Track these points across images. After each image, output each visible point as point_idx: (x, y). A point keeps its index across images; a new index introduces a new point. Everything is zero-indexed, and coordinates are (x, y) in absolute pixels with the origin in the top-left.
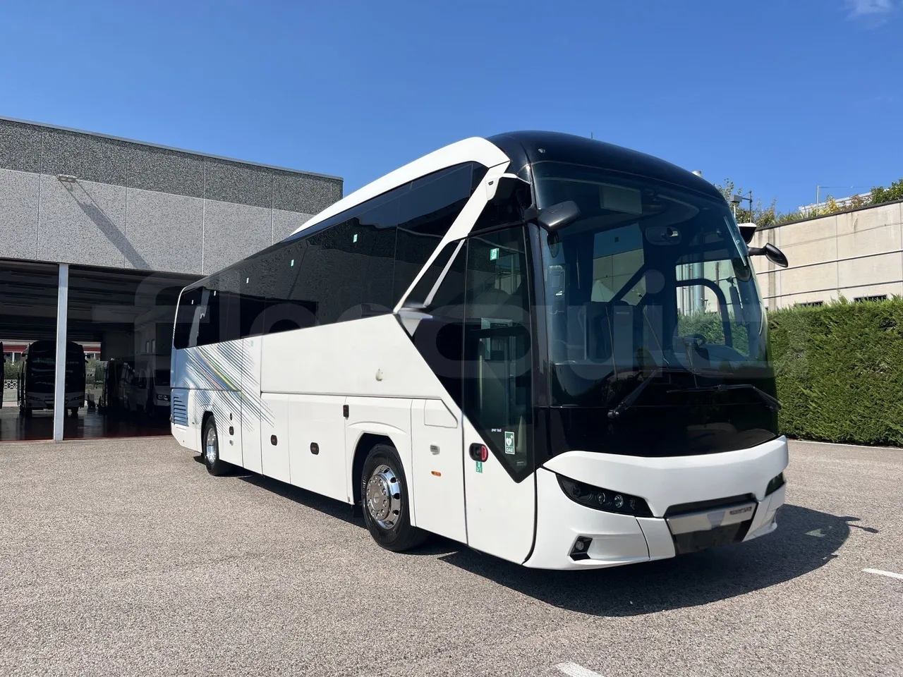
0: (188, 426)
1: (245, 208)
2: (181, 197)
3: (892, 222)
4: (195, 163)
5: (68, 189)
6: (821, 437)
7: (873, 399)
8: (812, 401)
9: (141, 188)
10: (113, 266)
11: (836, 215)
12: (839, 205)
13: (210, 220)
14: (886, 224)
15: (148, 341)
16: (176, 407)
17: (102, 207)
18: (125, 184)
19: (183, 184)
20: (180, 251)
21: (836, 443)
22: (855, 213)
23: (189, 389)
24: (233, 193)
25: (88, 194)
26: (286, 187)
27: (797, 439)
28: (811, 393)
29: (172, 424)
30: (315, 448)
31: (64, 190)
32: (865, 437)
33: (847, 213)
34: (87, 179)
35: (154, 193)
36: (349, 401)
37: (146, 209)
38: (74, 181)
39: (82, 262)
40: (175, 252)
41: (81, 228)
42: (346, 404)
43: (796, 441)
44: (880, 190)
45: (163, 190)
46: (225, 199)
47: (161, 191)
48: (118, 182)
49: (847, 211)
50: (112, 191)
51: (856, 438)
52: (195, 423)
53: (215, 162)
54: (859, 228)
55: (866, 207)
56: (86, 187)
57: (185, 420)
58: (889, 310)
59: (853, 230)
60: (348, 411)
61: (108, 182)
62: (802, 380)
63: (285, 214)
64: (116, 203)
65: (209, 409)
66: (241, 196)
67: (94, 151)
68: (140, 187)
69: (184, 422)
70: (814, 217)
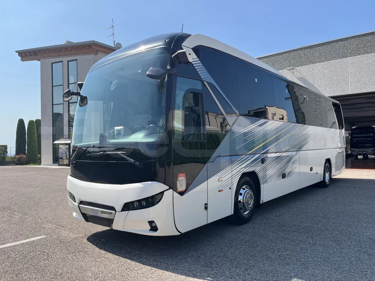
4: (343, 42)
5: (292, 73)
13: (353, 66)
17: (304, 76)
18: (313, 63)
19: (338, 54)
24: (364, 50)
25: (299, 72)
31: (291, 73)
34: (298, 66)
35: (325, 63)
37: (322, 71)
38: (293, 69)
40: (335, 86)
45: (329, 60)
46: (359, 54)
47: (327, 61)
48: (310, 63)
50: (308, 68)
53: (353, 38)
56: (298, 70)
61: (306, 65)
64: (310, 72)
68: (319, 62)
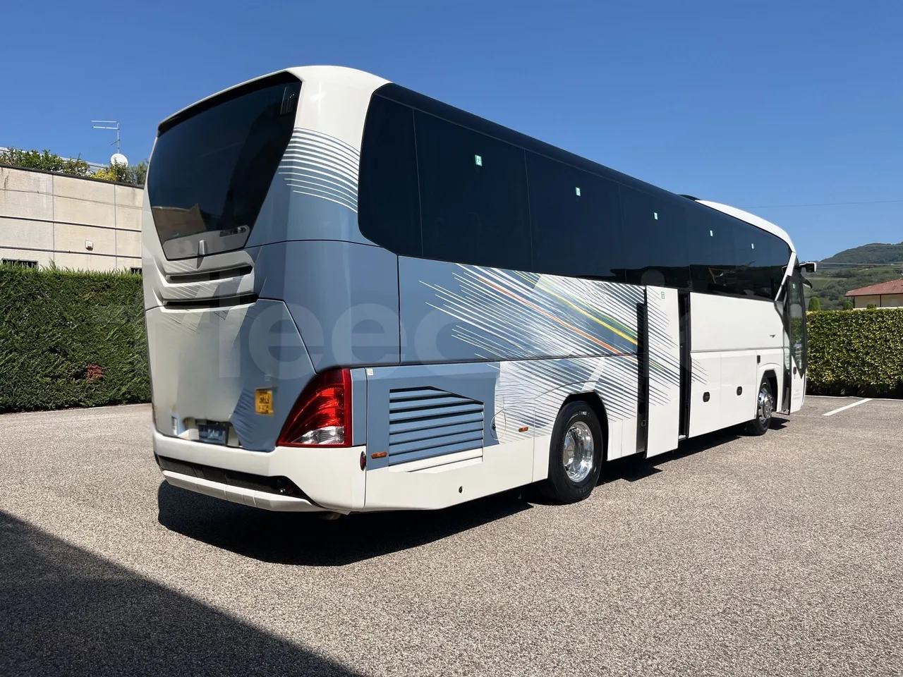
3: (45, 191)
14: (39, 191)
42: (759, 355)
52: (532, 426)
54: (10, 186)
55: (16, 167)
60: (760, 359)
65: (588, 388)
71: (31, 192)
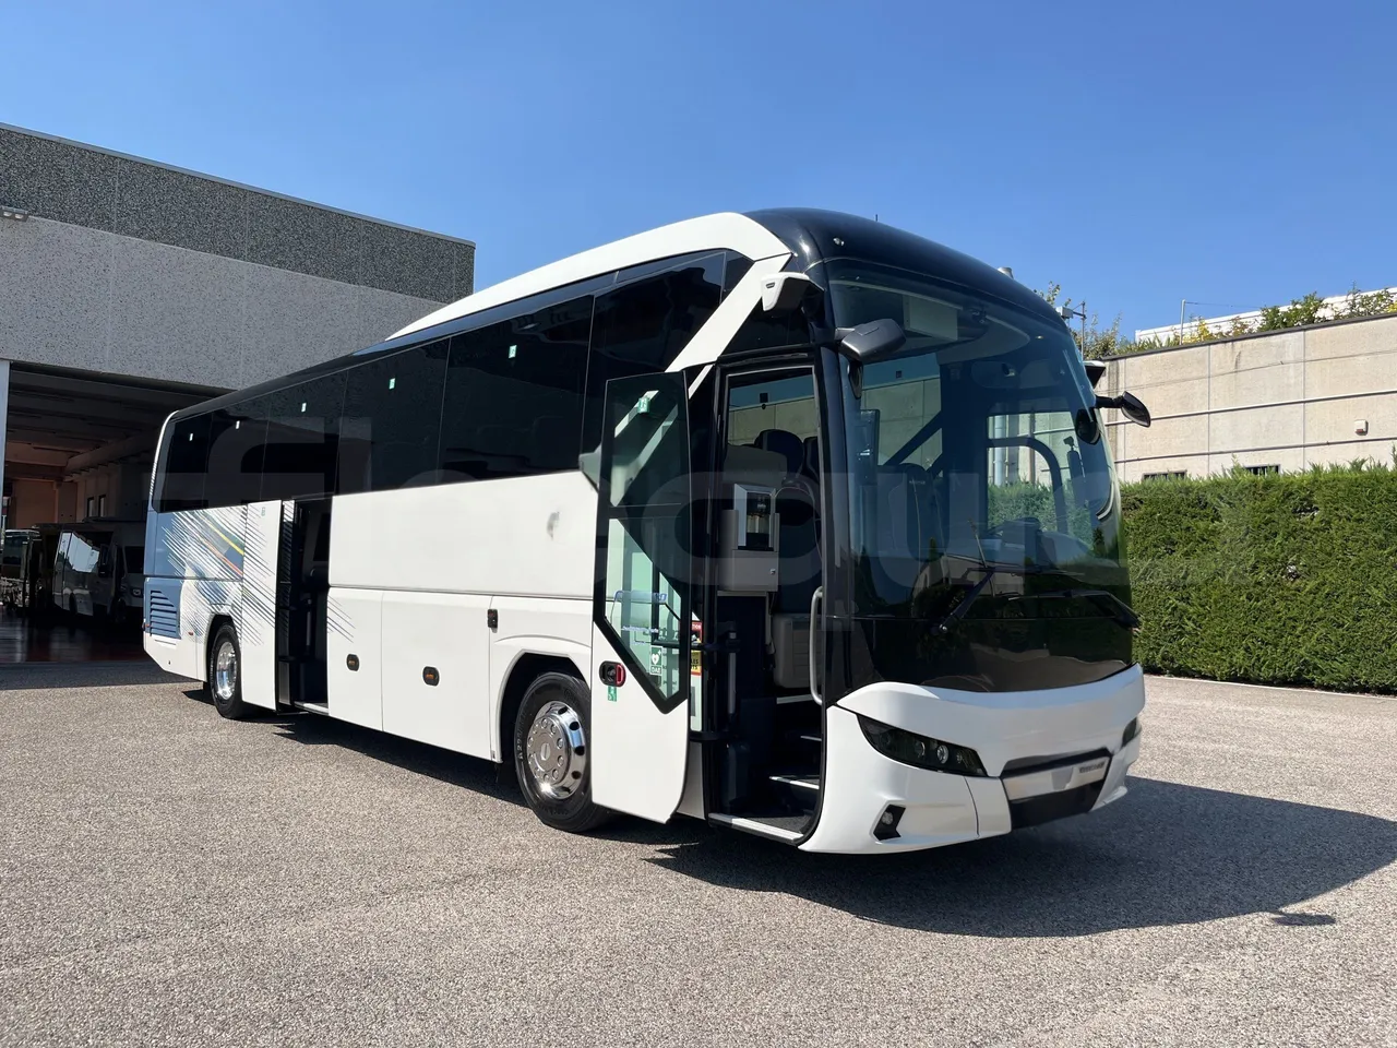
0: (180, 638)
1: (314, 281)
2: (208, 257)
3: (1292, 358)
4: (233, 201)
6: (1200, 672)
7: (1280, 618)
8: (1189, 619)
9: (139, 237)
10: (88, 368)
11: (1210, 344)
12: (1213, 330)
14: (1283, 360)
15: (92, 498)
16: (154, 606)
17: (70, 266)
18: (112, 229)
19: (212, 236)
20: (205, 349)
21: (1222, 681)
22: (1238, 344)
23: (183, 578)
24: (296, 256)
25: (47, 243)
26: (383, 251)
27: (1164, 674)
28: (1189, 607)
29: (146, 635)
30: (431, 676)
31: (7, 234)
32: (1265, 673)
33: (1226, 342)
34: (46, 216)
35: (161, 247)
36: (498, 604)
37: (147, 273)
38: (24, 218)
39: (33, 358)
40: (195, 349)
41: (33, 300)
42: (493, 608)
43: (1162, 677)
44: (1276, 311)
45: (176, 243)
47: (172, 244)
48: (99, 225)
49: (1224, 339)
50: (90, 238)
51: (1253, 674)
52: (195, 632)
53: (266, 202)
54: (1242, 365)
55: (1252, 336)
56: (45, 231)
57: (174, 629)
58: (1309, 487)
59: (1232, 369)
60: (496, 618)
61: (82, 224)
62: (1174, 588)
63: (380, 296)
64: (96, 261)
65: (225, 610)
66: (308, 262)
67: (60, 170)
68: (137, 234)
69: (173, 631)
70: (1176, 346)
71: (1273, 365)
